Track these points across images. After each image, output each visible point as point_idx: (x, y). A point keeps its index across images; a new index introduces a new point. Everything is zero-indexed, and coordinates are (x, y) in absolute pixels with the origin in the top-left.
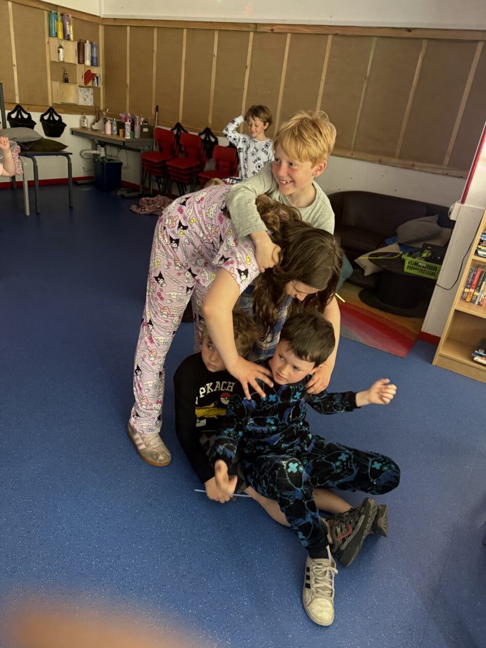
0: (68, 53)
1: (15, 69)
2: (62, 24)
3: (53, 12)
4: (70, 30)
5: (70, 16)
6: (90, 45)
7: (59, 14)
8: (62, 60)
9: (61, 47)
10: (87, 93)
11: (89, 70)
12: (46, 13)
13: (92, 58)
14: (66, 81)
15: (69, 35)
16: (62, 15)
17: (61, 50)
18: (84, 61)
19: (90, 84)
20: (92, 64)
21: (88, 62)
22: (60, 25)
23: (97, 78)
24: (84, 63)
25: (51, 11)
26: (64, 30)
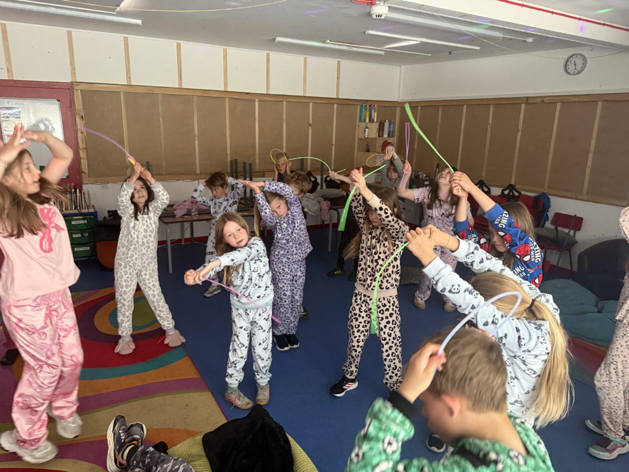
0: (371, 131)
1: (334, 147)
3: (364, 105)
4: (375, 115)
5: (376, 105)
6: (388, 123)
7: (368, 106)
8: (366, 137)
9: (367, 128)
12: (359, 107)
13: (389, 132)
14: (368, 151)
15: (373, 119)
16: (370, 106)
17: (367, 130)
18: (383, 135)
20: (389, 136)
21: (386, 136)
22: (368, 113)
24: (382, 137)
25: (362, 105)
26: (370, 116)
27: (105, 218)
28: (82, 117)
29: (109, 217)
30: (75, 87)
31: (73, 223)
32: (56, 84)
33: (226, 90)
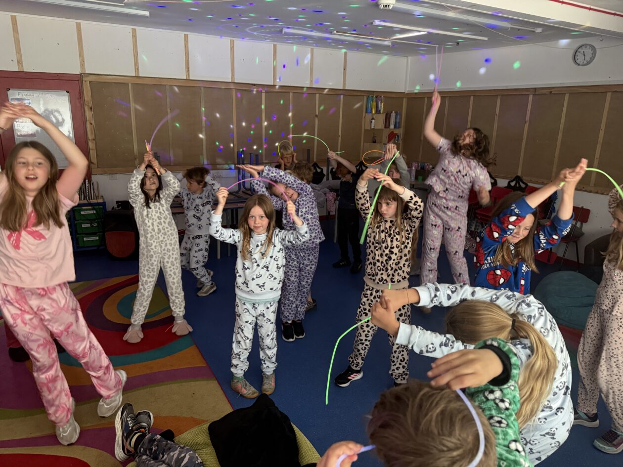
0: (378, 123)
1: (340, 138)
2: (376, 103)
3: (370, 96)
4: (381, 106)
5: (382, 97)
6: (395, 114)
7: (374, 97)
8: (373, 128)
9: (373, 119)
11: (393, 132)
12: (365, 98)
13: (396, 123)
14: (374, 142)
15: (380, 110)
16: (377, 97)
17: (373, 121)
18: (389, 126)
20: (395, 127)
21: (392, 127)
22: (374, 104)
23: (398, 136)
24: (389, 128)
26: (377, 107)
27: (113, 208)
28: (91, 108)
29: (118, 207)
30: (84, 79)
31: (82, 213)
32: (65, 75)
33: (233, 81)
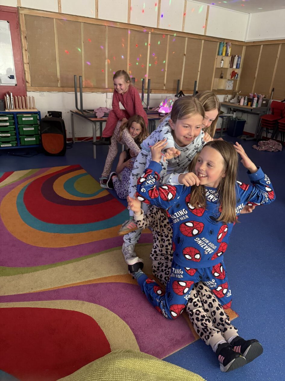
0: (225, 63)
1: (199, 73)
2: (226, 48)
4: (229, 50)
5: (230, 43)
6: (238, 57)
7: (225, 43)
8: (222, 66)
9: (222, 60)
10: (230, 83)
11: (234, 71)
12: (218, 43)
13: (237, 64)
14: (222, 77)
15: (228, 54)
17: (222, 62)
18: (233, 66)
19: (233, 78)
20: (237, 68)
21: (235, 67)
23: (238, 75)
25: (221, 43)
26: (226, 51)
27: (46, 116)
29: (49, 116)
32: (6, 8)
33: (129, 23)
